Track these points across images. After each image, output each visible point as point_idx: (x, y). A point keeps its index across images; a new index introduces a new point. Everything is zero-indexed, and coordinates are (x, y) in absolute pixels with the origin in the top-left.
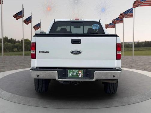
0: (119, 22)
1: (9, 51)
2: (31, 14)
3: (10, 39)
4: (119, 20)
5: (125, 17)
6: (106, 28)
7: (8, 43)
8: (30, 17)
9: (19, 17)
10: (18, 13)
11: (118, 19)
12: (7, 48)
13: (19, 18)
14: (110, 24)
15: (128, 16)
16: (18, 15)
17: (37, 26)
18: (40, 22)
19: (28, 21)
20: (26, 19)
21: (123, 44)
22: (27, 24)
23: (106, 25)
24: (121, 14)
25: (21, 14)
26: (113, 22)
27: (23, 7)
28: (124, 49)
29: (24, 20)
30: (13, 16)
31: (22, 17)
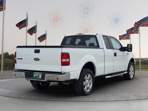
0: (134, 32)
1: (9, 69)
2: (36, 23)
3: (11, 55)
4: (135, 30)
6: (120, 39)
7: (8, 59)
8: (35, 26)
9: (22, 26)
10: (22, 21)
11: (133, 29)
12: (7, 66)
14: (124, 35)
16: (22, 24)
17: (43, 38)
18: (46, 33)
19: (32, 31)
20: (31, 29)
21: (140, 61)
22: (31, 34)
23: (120, 36)
24: (136, 23)
25: (25, 23)
26: (128, 32)
27: (27, 15)
28: (141, 67)
29: (28, 30)
30: (16, 25)
31: (25, 25)
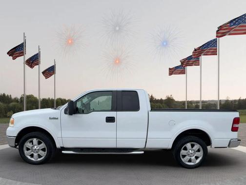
5: (204, 55)
13: (18, 56)
15: (209, 52)
